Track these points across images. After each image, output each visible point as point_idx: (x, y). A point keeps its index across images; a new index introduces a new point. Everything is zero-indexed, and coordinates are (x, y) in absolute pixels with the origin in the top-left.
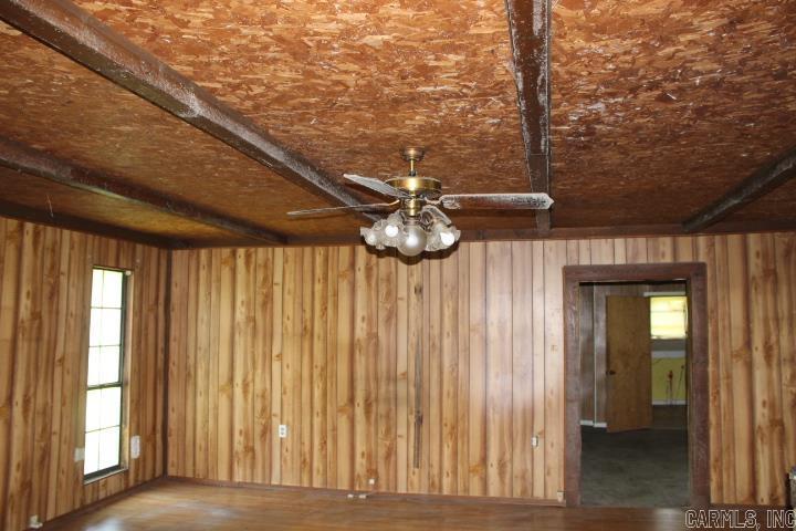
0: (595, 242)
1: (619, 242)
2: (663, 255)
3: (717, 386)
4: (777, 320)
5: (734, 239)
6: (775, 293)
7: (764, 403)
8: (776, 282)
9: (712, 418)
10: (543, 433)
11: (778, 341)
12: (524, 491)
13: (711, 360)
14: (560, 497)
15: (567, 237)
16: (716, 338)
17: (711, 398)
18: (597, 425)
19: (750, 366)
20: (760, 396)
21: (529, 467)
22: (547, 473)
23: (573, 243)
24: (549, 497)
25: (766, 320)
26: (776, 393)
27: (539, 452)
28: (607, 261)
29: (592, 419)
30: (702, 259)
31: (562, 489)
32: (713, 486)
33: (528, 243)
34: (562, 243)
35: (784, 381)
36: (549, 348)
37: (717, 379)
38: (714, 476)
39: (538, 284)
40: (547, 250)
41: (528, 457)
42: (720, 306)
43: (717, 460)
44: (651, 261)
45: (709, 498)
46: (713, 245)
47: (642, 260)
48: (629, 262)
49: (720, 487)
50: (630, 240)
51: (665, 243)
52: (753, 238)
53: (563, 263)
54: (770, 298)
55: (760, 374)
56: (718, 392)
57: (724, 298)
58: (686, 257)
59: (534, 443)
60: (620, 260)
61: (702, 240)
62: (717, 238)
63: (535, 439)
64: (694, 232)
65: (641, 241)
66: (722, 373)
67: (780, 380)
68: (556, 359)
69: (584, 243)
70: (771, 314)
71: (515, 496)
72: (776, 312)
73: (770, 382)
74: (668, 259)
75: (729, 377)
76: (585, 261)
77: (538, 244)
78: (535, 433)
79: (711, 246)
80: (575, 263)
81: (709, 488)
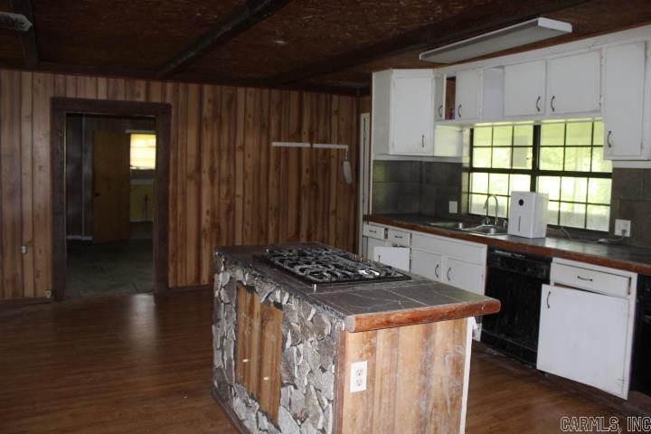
0: (81, 79)
1: (102, 81)
2: (138, 95)
3: (175, 200)
4: (220, 151)
5: (193, 87)
6: (220, 131)
7: (208, 212)
8: (221, 123)
9: (171, 224)
10: (32, 243)
11: (220, 167)
12: (15, 293)
13: (171, 180)
14: (48, 295)
15: (56, 71)
16: (176, 163)
17: (171, 209)
18: (85, 238)
19: (199, 185)
20: (205, 207)
21: (19, 272)
22: (36, 275)
23: (61, 77)
24: (39, 295)
25: (212, 151)
26: (216, 204)
27: (28, 258)
28: (91, 96)
29: (80, 233)
30: (168, 100)
31: (50, 287)
32: (171, 275)
33: (16, 73)
34: (50, 76)
35: (222, 196)
36: (37, 169)
37: (175, 194)
38: (171, 268)
39: (26, 111)
40: (36, 82)
41: (19, 264)
42: (180, 138)
43: (173, 255)
44: (128, 99)
45: (168, 284)
46: (177, 90)
47: (121, 97)
48: (110, 98)
49: (176, 275)
50: (112, 80)
51: (140, 86)
52: (207, 88)
53: (51, 94)
54: (216, 135)
55: (206, 191)
56: (176, 205)
57: (183, 133)
58: (156, 98)
59: (24, 251)
60: (102, 96)
61: (169, 86)
62: (181, 86)
63: (24, 248)
64: (164, 79)
65: (121, 82)
66: (179, 191)
67: (219, 195)
68: (44, 177)
69: (70, 78)
70: (215, 146)
71: (6, 298)
72: (219, 146)
73: (212, 196)
74: (142, 99)
75: (184, 193)
76: (71, 94)
77: (27, 75)
78: (24, 243)
79: (176, 91)
80: (62, 95)
81: (167, 276)
